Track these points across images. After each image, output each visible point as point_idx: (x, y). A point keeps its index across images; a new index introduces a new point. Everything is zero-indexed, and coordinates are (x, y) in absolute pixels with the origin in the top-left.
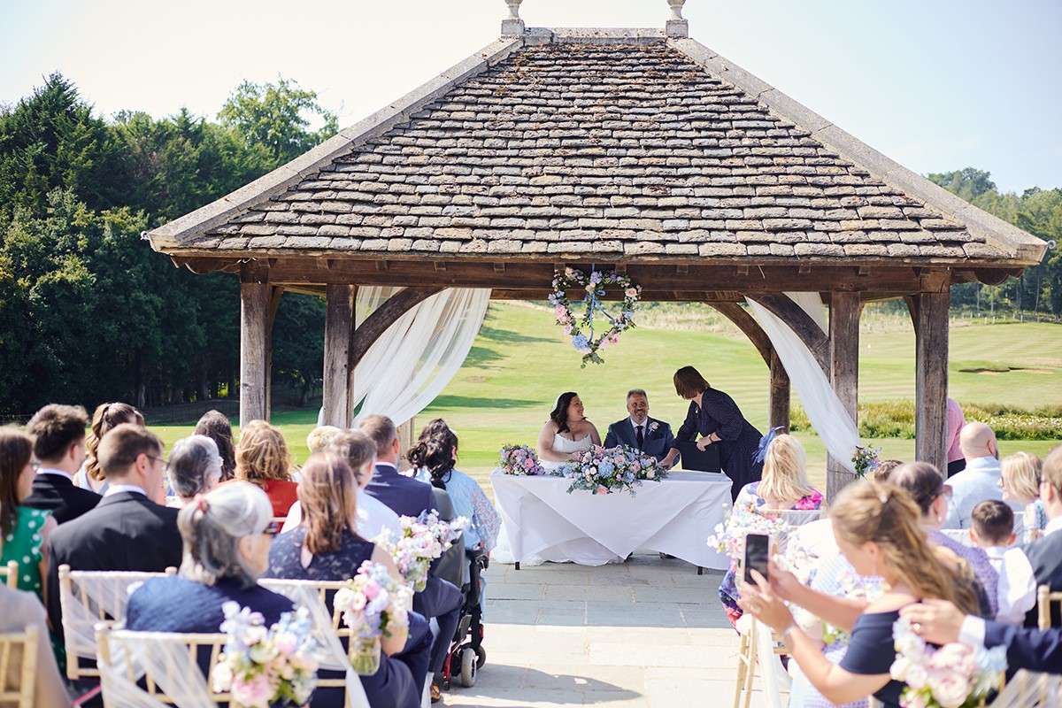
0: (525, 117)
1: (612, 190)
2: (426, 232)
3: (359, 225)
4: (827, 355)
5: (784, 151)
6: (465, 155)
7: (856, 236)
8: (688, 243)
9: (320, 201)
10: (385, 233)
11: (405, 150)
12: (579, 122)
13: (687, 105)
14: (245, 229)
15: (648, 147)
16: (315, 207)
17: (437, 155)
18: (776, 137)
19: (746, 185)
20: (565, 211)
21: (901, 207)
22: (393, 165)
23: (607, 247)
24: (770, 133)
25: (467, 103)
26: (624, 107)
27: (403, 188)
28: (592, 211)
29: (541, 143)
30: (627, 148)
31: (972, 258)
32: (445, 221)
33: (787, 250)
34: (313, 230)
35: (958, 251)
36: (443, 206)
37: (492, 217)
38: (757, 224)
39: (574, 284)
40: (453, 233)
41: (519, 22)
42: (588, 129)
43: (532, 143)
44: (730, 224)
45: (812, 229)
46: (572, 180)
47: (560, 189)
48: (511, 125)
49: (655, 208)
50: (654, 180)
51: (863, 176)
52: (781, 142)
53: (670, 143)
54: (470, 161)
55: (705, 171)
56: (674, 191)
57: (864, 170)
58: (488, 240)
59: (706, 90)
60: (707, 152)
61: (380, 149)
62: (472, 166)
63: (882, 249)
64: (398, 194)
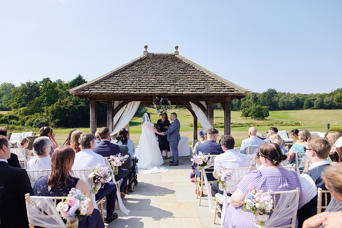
0: (148, 68)
1: (165, 81)
2: (127, 89)
3: (114, 88)
4: (207, 114)
5: (198, 74)
6: (136, 75)
7: (213, 90)
8: (180, 91)
9: (106, 84)
10: (119, 90)
11: (124, 74)
12: (158, 69)
13: (179, 66)
14: (90, 89)
15: (172, 74)
16: (105, 85)
17: (130, 75)
18: (196, 72)
19: (191, 81)
20: (155, 85)
21: (221, 85)
22: (121, 77)
23: (164, 92)
24: (195, 71)
25: (136, 66)
26: (167, 67)
27: (123, 81)
28: (161, 85)
29: (151, 73)
30: (168, 74)
31: (236, 94)
32: (131, 87)
33: (200, 93)
34: (104, 89)
35: (233, 93)
36: (131, 84)
37: (141, 87)
38: (194, 88)
39: (157, 100)
40: (133, 90)
41: (147, 52)
42: (160, 71)
43: (149, 73)
44: (188, 88)
45: (205, 89)
46: (157, 80)
47: (155, 81)
48: (145, 70)
49: (174, 85)
50: (173, 80)
51: (213, 79)
52: (197, 73)
53: (176, 73)
54: (137, 76)
55: (183, 78)
56: (177, 82)
57: (213, 78)
58: (140, 91)
59: (183, 64)
60: (183, 75)
61: (119, 74)
62: (137, 77)
63: (219, 92)
64: (122, 82)
